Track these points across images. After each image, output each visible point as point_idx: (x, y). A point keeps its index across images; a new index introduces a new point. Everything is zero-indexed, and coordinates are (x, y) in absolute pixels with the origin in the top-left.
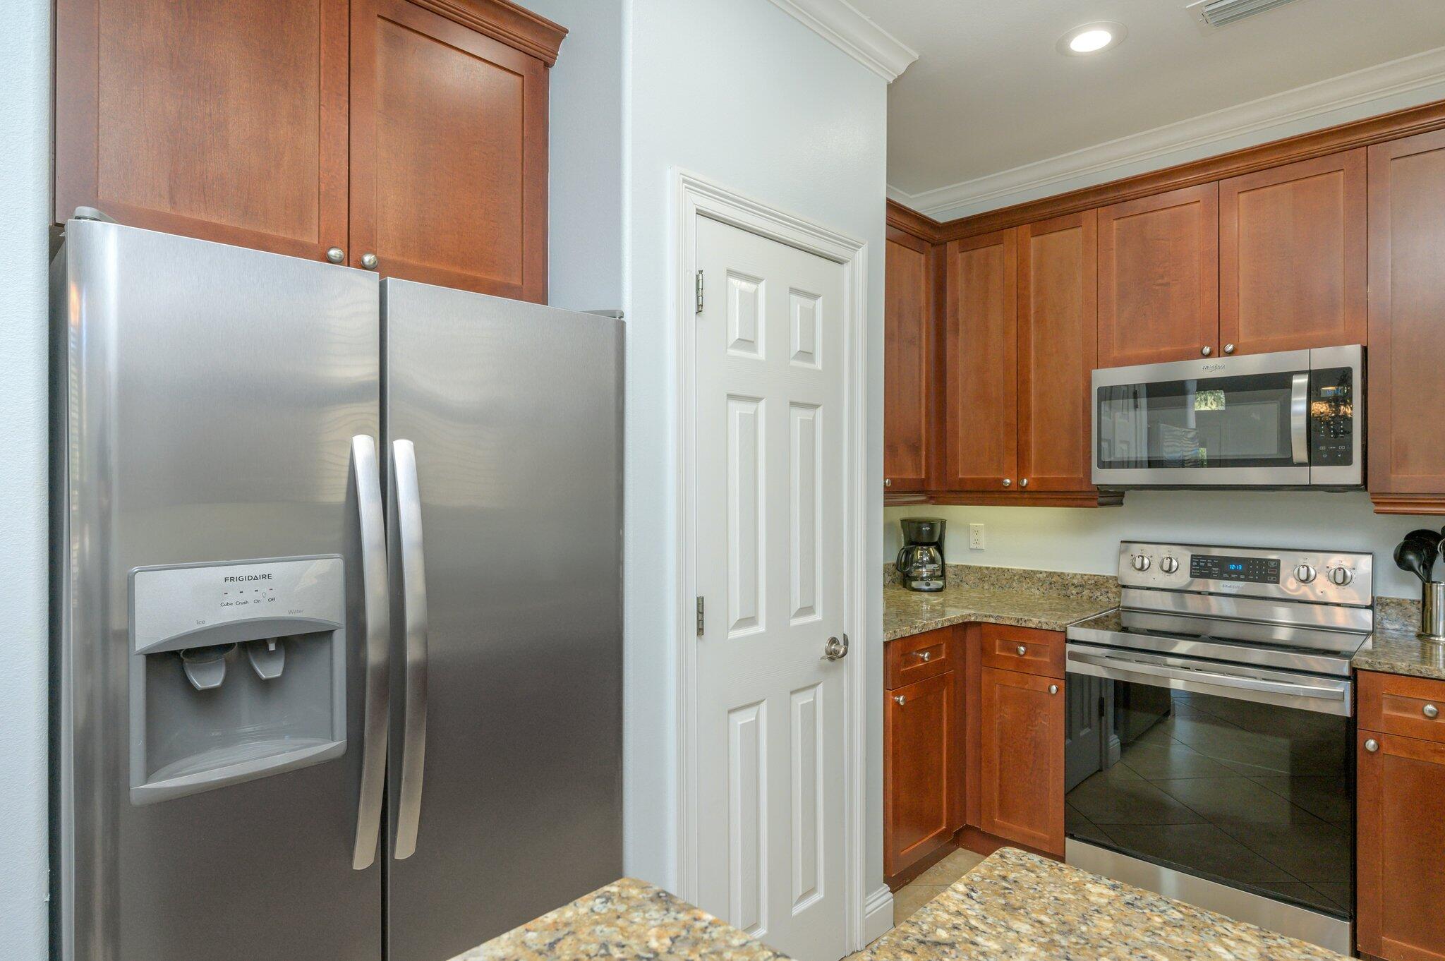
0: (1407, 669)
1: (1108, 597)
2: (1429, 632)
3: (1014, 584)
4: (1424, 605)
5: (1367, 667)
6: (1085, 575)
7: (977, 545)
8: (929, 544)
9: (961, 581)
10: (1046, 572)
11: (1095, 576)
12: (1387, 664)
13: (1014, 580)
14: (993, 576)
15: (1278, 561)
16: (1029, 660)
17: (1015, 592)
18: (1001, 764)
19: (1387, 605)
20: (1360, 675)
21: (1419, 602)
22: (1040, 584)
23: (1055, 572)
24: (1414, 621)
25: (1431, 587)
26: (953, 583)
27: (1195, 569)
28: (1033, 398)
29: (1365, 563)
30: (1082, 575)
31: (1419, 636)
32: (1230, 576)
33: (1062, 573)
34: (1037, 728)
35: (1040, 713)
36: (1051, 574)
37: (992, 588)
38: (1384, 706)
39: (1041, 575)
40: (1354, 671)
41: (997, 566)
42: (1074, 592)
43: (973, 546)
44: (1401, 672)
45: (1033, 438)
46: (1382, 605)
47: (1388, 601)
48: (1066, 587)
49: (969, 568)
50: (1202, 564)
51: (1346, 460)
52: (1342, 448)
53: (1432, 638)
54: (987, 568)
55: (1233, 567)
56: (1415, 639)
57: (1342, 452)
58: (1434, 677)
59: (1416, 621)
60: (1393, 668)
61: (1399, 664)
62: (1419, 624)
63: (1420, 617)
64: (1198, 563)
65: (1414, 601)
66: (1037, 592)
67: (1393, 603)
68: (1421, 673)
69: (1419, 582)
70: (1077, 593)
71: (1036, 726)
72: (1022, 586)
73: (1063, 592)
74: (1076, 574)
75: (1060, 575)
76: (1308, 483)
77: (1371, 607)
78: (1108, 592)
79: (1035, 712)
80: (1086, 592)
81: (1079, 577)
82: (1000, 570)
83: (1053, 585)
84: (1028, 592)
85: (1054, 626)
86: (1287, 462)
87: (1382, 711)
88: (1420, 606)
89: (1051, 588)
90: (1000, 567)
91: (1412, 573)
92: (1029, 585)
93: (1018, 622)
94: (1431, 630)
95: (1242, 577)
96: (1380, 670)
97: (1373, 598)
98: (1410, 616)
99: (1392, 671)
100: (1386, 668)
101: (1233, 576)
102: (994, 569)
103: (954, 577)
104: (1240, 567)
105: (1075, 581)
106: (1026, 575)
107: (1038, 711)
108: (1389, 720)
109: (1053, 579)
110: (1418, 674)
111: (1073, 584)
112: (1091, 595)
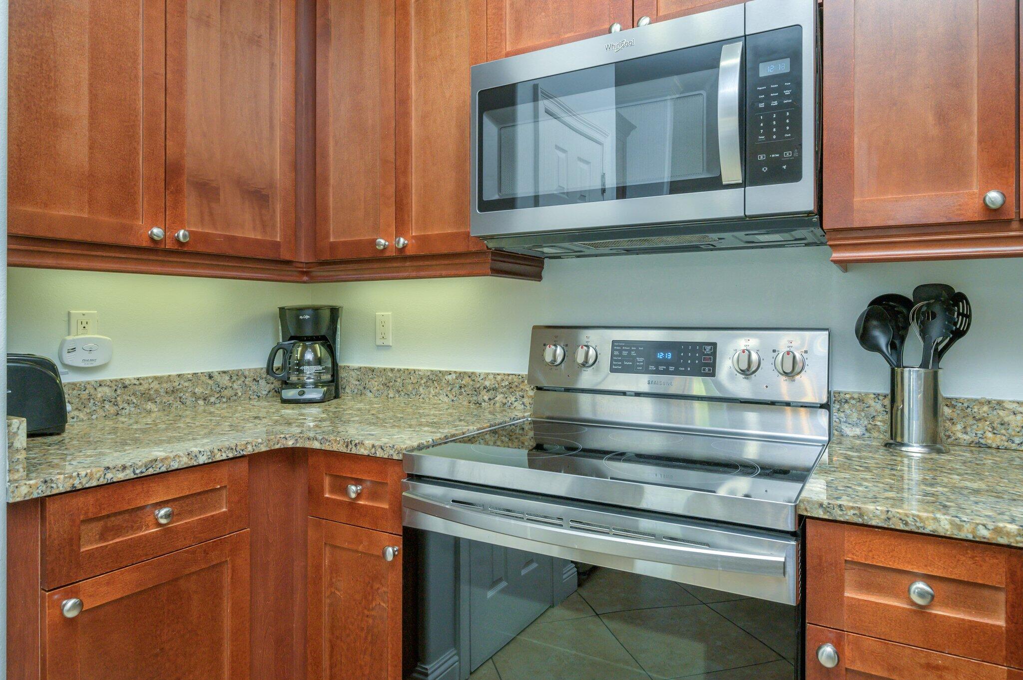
0: (884, 517)
1: (523, 403)
2: (899, 439)
3: (421, 389)
4: (893, 400)
5: (820, 514)
6: (498, 374)
7: (383, 341)
8: (314, 339)
9: (364, 388)
10: (455, 372)
11: (509, 375)
12: (853, 508)
13: (421, 385)
14: (399, 380)
15: (714, 345)
16: (364, 505)
17: (421, 400)
18: (331, 667)
19: (846, 402)
20: (811, 530)
21: (885, 396)
22: (449, 389)
23: (465, 373)
24: (878, 423)
25: (902, 373)
26: (356, 391)
27: (616, 361)
28: (413, 123)
29: (819, 342)
30: (495, 374)
31: (887, 445)
32: (657, 368)
33: (472, 373)
34: (373, 613)
35: (378, 588)
36: (461, 375)
37: (397, 396)
38: (846, 584)
39: (449, 377)
40: (802, 520)
41: (402, 367)
42: (486, 398)
43: (379, 342)
44: (874, 523)
45: (414, 180)
46: (840, 402)
47: (848, 396)
48: (477, 391)
49: (373, 370)
50: (625, 353)
51: (793, 174)
52: (788, 154)
53: (904, 449)
54: (392, 370)
55: (660, 356)
56: (882, 450)
57: (787, 162)
58: (927, 531)
59: (883, 422)
60: (861, 515)
61: (871, 507)
62: (887, 427)
63: (887, 417)
64: (620, 351)
65: (879, 395)
66: (446, 399)
67: (854, 399)
68: (906, 524)
69: (887, 368)
70: (490, 399)
71: (373, 609)
72: (430, 392)
73: (475, 398)
74: (488, 374)
75: (471, 375)
76: (742, 214)
77: (826, 406)
78: (523, 397)
79: (372, 588)
80: (499, 398)
81: (491, 377)
82: (406, 372)
83: (463, 390)
84: (435, 400)
85: (392, 452)
86: (715, 183)
87: (843, 591)
88: (887, 402)
89: (461, 394)
90: (406, 367)
91: (878, 354)
92: (437, 391)
93: (347, 446)
94: (902, 436)
95: (672, 368)
96: (842, 519)
97: (829, 393)
98: (874, 417)
99: (860, 521)
100: (849, 516)
101: (661, 368)
102: (399, 370)
103: (357, 383)
104: (669, 356)
105: (487, 383)
106: (433, 377)
107: (376, 586)
108: (857, 607)
109: (464, 382)
110: (901, 527)
111: (484, 388)
112: (504, 401)
